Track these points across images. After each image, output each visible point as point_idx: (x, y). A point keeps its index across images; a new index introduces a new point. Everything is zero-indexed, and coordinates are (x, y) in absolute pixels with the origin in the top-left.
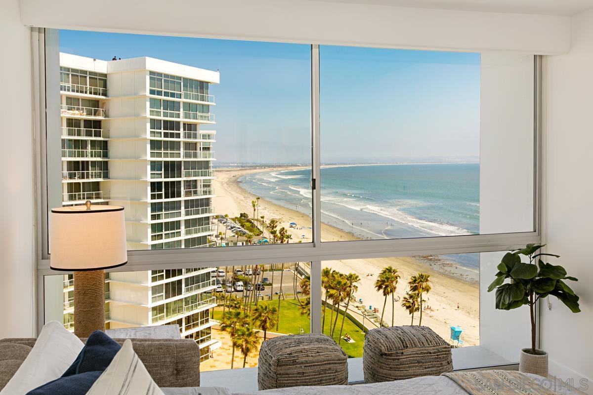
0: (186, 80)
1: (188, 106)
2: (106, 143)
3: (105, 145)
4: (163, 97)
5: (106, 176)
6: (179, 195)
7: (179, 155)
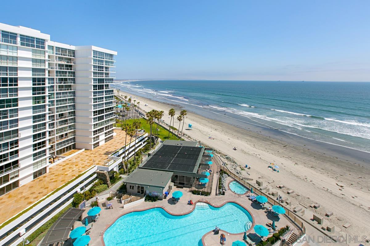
0: (106, 53)
1: (106, 62)
2: (74, 72)
3: (74, 73)
4: (98, 58)
5: (74, 83)
6: (103, 89)
7: (103, 77)
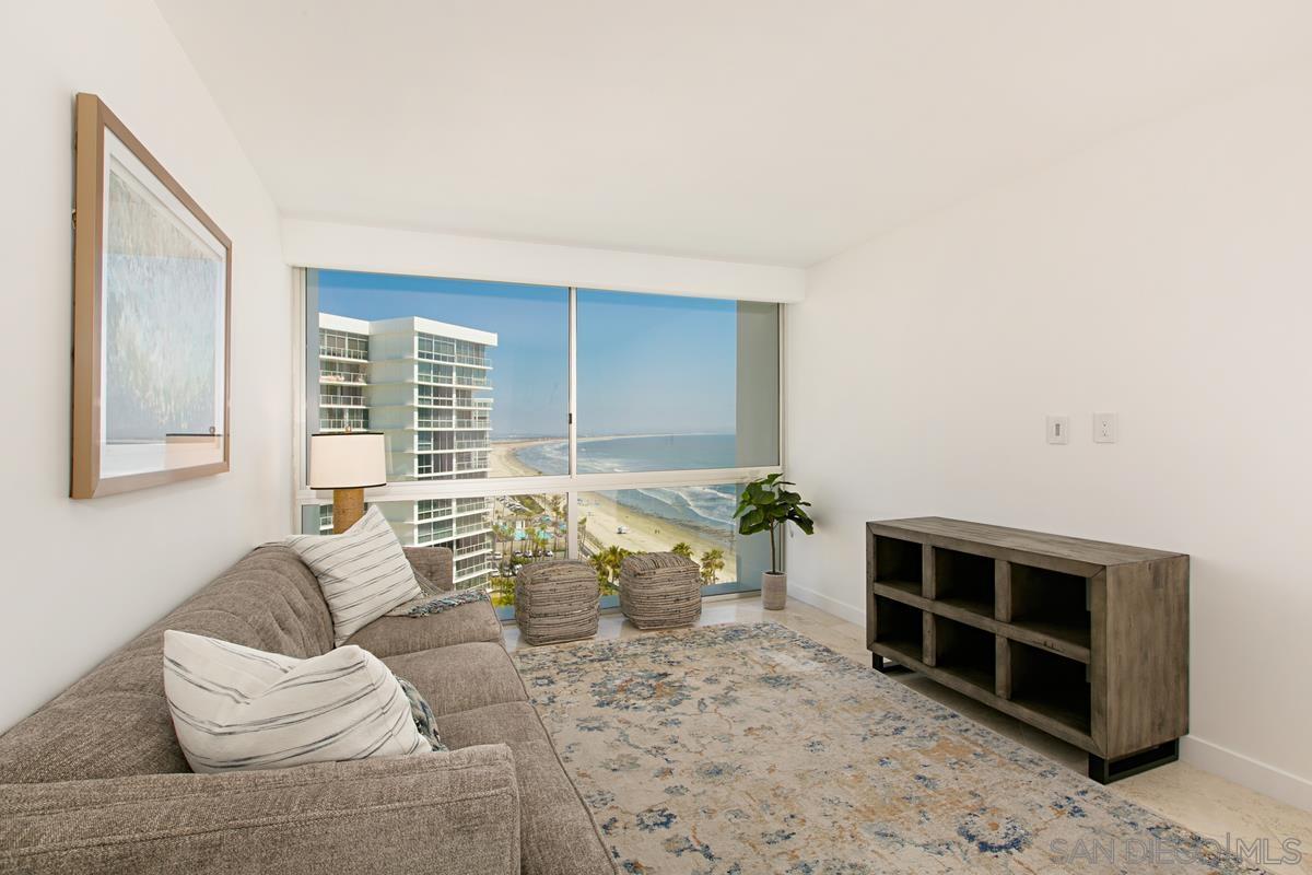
0: (459, 342)
1: (461, 371)
2: (366, 412)
4: (433, 361)
6: (450, 469)
7: (450, 425)
